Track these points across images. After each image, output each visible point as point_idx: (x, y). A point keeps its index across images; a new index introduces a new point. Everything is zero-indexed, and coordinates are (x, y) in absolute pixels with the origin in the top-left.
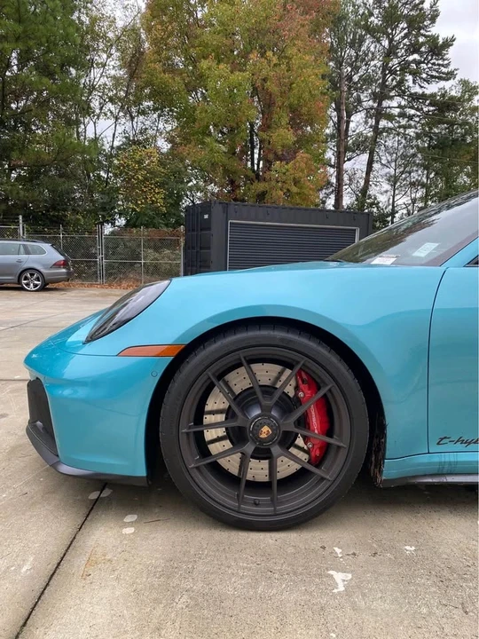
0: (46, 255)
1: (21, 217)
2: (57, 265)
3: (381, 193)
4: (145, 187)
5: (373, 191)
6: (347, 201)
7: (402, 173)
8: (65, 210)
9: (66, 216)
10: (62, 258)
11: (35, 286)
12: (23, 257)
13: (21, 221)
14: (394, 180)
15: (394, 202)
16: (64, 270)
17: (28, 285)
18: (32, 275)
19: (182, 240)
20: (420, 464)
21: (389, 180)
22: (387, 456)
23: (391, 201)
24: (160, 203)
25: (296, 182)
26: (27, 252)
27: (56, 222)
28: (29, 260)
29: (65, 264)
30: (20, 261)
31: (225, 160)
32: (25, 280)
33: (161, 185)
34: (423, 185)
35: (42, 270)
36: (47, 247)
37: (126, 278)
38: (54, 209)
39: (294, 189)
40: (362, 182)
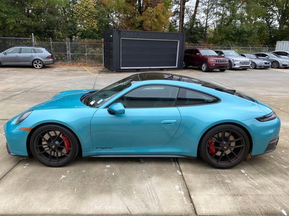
0: (43, 53)
1: (33, 34)
2: (48, 57)
3: (201, 17)
4: (89, 19)
5: (197, 17)
6: (186, 21)
7: (211, 8)
8: (53, 29)
9: (54, 32)
10: (50, 54)
11: (40, 66)
12: (33, 54)
13: (33, 36)
14: (207, 11)
15: (207, 22)
16: (51, 60)
17: (37, 66)
18: (38, 62)
19: (103, 45)
20: (92, 153)
21: (204, 12)
22: (83, 151)
23: (205, 21)
24: (95, 26)
25: (157, 17)
26: (35, 52)
27: (51, 35)
28: (37, 56)
29: (52, 57)
30: (32, 56)
31: (125, 6)
32: (35, 64)
33: (96, 18)
34: (220, 14)
35: (42, 60)
36: (43, 49)
37: (80, 61)
38: (49, 29)
39: (156, 20)
40: (193, 13)
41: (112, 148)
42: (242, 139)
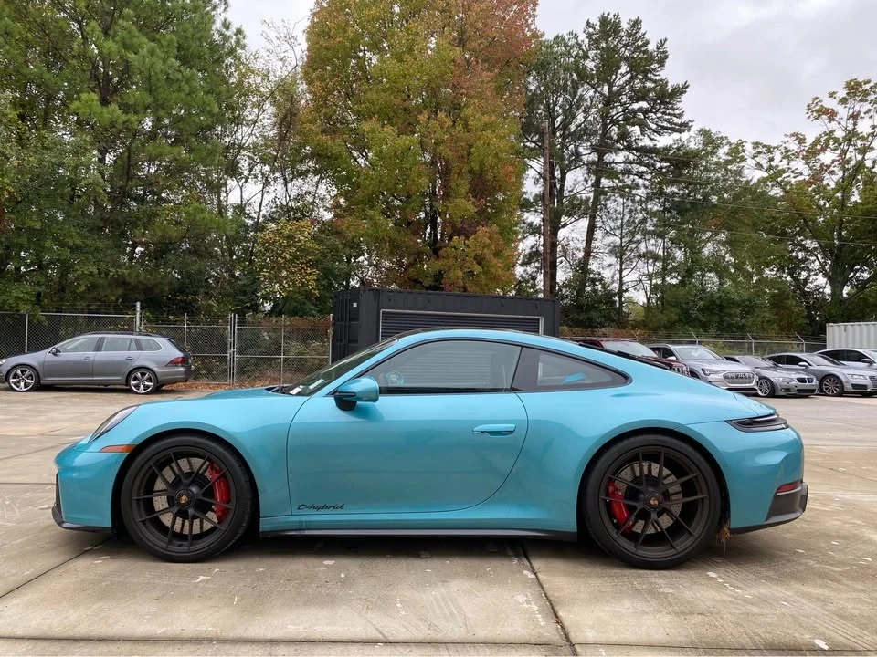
0: (161, 351)
1: (138, 304)
2: (174, 363)
3: (605, 267)
4: (294, 267)
5: (594, 266)
6: (562, 276)
7: (630, 242)
8: (195, 294)
9: (196, 301)
10: (180, 354)
11: (147, 387)
12: (134, 354)
13: (138, 309)
14: (619, 252)
15: (621, 278)
16: (182, 369)
17: (137, 386)
18: (143, 375)
19: (330, 332)
21: (611, 252)
22: (261, 515)
23: (617, 276)
24: (312, 285)
25: (480, 260)
26: (140, 348)
27: (188, 308)
28: (141, 358)
29: (184, 361)
30: (129, 359)
31: (394, 235)
32: (134, 380)
33: (314, 264)
34: (656, 258)
35: (156, 369)
36: (163, 342)
37: (261, 377)
38: (182, 292)
39: (477, 269)
40: (580, 255)
41: (341, 507)
42: (696, 477)
